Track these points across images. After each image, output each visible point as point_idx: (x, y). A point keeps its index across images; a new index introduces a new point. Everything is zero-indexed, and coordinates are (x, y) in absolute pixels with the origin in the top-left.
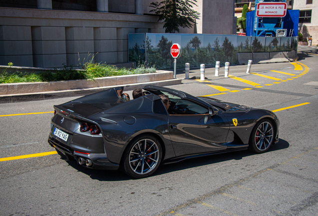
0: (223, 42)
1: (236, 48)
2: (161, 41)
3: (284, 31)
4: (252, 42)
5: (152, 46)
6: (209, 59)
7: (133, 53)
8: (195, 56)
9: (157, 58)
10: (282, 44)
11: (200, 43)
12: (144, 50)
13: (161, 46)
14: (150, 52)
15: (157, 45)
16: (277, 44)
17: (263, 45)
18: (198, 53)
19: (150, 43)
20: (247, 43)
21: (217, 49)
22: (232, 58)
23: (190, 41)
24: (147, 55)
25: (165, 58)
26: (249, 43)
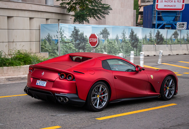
0: (130, 34)
1: (141, 40)
2: (73, 32)
3: (183, 24)
4: (155, 34)
5: (65, 37)
6: (117, 50)
7: (45, 43)
8: (105, 47)
9: (70, 48)
10: (182, 37)
11: (109, 34)
12: (58, 40)
13: (74, 37)
14: (63, 42)
15: (70, 35)
16: (177, 37)
17: (165, 37)
18: (107, 44)
19: (63, 33)
20: (151, 35)
21: (124, 41)
22: (138, 50)
23: (100, 33)
24: (60, 45)
25: (77, 48)
26: (153, 36)
